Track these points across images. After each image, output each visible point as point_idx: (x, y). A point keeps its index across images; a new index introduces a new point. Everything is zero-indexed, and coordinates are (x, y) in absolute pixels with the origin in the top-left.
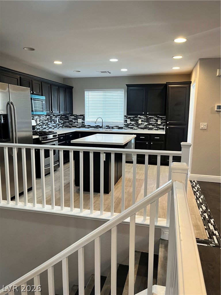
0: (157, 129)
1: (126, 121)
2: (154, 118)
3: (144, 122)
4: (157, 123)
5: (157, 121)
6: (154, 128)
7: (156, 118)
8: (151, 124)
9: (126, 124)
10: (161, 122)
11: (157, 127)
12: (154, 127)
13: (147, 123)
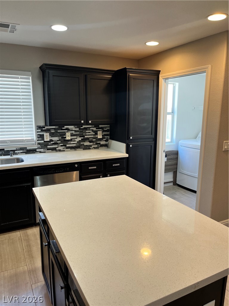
0: (96, 146)
1: (42, 137)
2: (91, 129)
3: (75, 137)
4: (97, 136)
5: (96, 134)
6: (93, 146)
7: (95, 129)
8: (88, 139)
9: (43, 142)
10: (102, 136)
11: (97, 144)
12: (92, 144)
13: (79, 139)
